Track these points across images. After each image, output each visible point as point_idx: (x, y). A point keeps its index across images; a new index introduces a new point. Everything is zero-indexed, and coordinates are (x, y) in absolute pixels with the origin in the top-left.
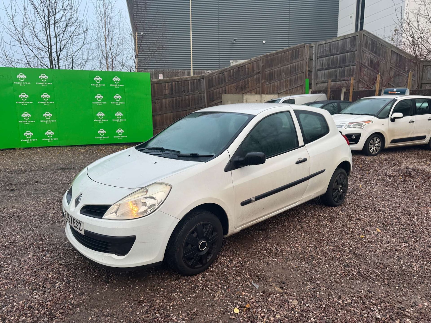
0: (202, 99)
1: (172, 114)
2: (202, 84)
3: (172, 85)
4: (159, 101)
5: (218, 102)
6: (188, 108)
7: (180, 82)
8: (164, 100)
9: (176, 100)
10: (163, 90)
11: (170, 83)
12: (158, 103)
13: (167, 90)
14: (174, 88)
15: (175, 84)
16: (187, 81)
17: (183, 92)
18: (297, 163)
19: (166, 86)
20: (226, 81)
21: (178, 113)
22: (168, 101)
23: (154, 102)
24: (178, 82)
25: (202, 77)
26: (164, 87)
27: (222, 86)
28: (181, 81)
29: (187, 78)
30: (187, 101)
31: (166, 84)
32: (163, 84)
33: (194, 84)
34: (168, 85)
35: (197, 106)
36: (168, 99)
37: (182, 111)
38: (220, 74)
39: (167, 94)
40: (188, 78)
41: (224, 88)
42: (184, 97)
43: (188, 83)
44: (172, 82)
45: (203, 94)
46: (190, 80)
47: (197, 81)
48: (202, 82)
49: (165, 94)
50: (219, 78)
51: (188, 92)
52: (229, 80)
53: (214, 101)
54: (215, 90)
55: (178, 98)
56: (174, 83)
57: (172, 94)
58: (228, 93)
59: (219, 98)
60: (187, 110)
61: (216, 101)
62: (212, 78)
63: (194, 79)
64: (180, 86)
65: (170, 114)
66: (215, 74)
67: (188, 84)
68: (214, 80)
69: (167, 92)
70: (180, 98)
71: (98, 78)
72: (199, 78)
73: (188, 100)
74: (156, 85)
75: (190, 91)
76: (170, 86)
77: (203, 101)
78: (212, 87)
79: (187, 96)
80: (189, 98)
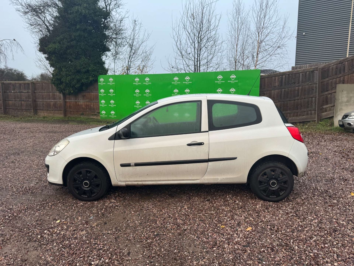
0: (313, 90)
1: (279, 103)
2: (315, 75)
3: (282, 78)
4: (268, 92)
5: (332, 92)
6: (296, 98)
7: (290, 75)
8: (273, 91)
9: (285, 91)
10: (273, 83)
11: (280, 77)
12: (266, 94)
13: (276, 83)
14: (284, 80)
15: (286, 77)
16: (298, 73)
17: (293, 84)
18: (189, 145)
19: (276, 79)
20: (346, 70)
21: (285, 102)
22: (277, 92)
23: (263, 93)
24: (288, 75)
25: (316, 69)
26: (274, 80)
27: (339, 76)
28: (292, 74)
29: (298, 71)
30: (296, 92)
31: (277, 78)
32: (273, 78)
33: (305, 76)
34: (279, 78)
35: (306, 96)
36: (276, 90)
37: (290, 101)
38: (339, 64)
39: (276, 86)
40: (300, 71)
41: (342, 78)
42: (293, 88)
43: (300, 75)
44: (283, 75)
45: (315, 85)
46: (301, 73)
47: (309, 73)
48: (315, 74)
49: (275, 86)
50: (337, 68)
51: (299, 83)
52: (350, 70)
53: (328, 91)
54: (331, 80)
55: (286, 89)
56: (284, 76)
57: (281, 85)
58: (348, 83)
59: (334, 88)
60: (295, 100)
61: (329, 91)
62: (328, 70)
63: (306, 71)
64: (290, 79)
65: (277, 103)
66: (332, 65)
67: (300, 77)
68: (330, 70)
69: (277, 84)
70: (289, 89)
71: (220, 77)
72: (312, 70)
73: (297, 90)
74: (266, 79)
75: (300, 82)
76: (280, 79)
77: (314, 91)
78: (327, 77)
79: (297, 87)
80: (299, 89)
